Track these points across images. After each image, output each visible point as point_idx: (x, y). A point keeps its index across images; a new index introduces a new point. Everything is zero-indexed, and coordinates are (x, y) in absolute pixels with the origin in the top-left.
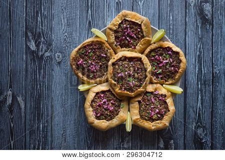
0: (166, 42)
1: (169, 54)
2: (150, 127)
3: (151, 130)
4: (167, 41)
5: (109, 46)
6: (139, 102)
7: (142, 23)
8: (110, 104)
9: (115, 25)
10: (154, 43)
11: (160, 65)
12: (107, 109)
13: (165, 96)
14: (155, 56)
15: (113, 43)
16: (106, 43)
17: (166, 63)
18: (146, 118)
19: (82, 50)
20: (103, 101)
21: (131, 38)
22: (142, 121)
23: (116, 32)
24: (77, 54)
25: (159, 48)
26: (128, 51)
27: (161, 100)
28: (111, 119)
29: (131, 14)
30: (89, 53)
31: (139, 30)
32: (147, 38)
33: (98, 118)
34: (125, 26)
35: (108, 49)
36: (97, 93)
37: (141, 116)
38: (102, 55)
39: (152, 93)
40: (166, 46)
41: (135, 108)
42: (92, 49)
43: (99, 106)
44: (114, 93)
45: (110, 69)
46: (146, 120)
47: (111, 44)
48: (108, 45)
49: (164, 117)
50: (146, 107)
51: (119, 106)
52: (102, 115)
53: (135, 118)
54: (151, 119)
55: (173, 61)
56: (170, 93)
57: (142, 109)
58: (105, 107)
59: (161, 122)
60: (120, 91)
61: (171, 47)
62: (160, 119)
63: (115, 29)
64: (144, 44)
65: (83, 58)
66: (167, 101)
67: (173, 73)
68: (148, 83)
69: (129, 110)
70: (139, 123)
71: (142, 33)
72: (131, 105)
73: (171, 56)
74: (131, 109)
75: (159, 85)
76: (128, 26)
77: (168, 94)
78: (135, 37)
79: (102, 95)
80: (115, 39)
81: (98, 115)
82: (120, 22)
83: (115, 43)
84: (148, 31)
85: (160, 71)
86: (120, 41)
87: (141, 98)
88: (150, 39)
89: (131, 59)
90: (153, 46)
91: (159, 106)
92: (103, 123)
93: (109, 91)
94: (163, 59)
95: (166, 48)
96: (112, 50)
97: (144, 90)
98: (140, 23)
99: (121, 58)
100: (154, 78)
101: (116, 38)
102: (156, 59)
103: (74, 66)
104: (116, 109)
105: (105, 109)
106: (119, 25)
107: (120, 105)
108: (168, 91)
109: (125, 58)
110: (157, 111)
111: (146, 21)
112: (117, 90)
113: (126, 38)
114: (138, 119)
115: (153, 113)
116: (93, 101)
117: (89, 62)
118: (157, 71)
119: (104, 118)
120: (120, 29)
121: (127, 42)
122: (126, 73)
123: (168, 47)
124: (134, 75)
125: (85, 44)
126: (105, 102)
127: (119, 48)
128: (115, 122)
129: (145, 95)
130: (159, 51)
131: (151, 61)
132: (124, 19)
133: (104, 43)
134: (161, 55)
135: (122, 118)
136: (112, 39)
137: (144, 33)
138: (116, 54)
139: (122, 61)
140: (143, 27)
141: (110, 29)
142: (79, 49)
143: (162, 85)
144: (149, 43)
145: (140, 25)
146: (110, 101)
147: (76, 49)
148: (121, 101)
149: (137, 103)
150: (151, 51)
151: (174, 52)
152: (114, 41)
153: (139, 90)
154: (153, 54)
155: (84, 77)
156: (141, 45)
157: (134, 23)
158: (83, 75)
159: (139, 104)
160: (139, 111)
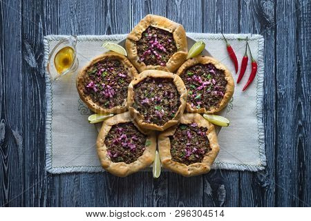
0: (206, 57)
1: (211, 73)
2: (185, 172)
3: (187, 175)
4: (208, 55)
5: (129, 63)
6: (171, 138)
7: (173, 31)
8: (131, 141)
9: (137, 35)
10: (191, 59)
11: (199, 88)
12: (127, 148)
13: (206, 129)
14: (192, 75)
15: (135, 58)
16: (126, 59)
17: (207, 85)
18: (180, 159)
19: (92, 68)
20: (122, 137)
21: (160, 51)
22: (174, 163)
23: (138, 43)
24: (85, 74)
25: (197, 65)
26: (156, 69)
27: (200, 135)
28: (133, 160)
29: (158, 20)
30: (102, 72)
31: (170, 41)
32: (181, 52)
33: (114, 160)
34: (150, 35)
35: (129, 66)
36: (114, 127)
37: (173, 157)
38: (121, 75)
39: (188, 125)
40: (207, 63)
41: (165, 146)
42: (106, 67)
43: (116, 143)
44: (137, 126)
45: (131, 93)
46: (180, 162)
47: (132, 60)
48: (128, 61)
49: (204, 158)
50: (180, 144)
51: (143, 144)
52: (119, 155)
53: (165, 159)
54: (187, 161)
55: (216, 83)
56: (212, 126)
57: (174, 147)
58: (125, 144)
59: (200, 165)
60: (144, 123)
61: (214, 63)
62: (199, 160)
63: (137, 39)
64: (178, 59)
65: (94, 80)
66: (209, 136)
67: (216, 99)
68: (182, 112)
69: (157, 149)
70: (170, 165)
71: (174, 44)
72: (160, 142)
73: (213, 76)
74: (159, 147)
75: (197, 115)
76: (155, 36)
77: (210, 127)
78: (165, 50)
79: (120, 129)
80: (138, 54)
81: (114, 156)
82: (144, 30)
83: (138, 58)
84: (183, 42)
85: (199, 96)
86: (145, 56)
87: (174, 132)
88: (186, 53)
89: (159, 80)
90: (189, 63)
91: (197, 143)
92: (121, 167)
93: (130, 123)
94: (203, 80)
95: (207, 65)
96: (133, 68)
97: (176, 121)
98: (170, 32)
99: (145, 79)
100: (191, 105)
101: (139, 51)
102: (194, 80)
103: (82, 91)
104: (140, 147)
105: (124, 147)
106: (143, 34)
107: (145, 142)
108: (210, 123)
109: (151, 79)
110: (195, 149)
111: (179, 29)
112: (141, 122)
113: (152, 52)
114: (169, 160)
115: (189, 152)
116: (108, 137)
117: (103, 84)
118: (195, 96)
119: (122, 159)
120: (144, 40)
121: (153, 57)
122: (153, 99)
123: (210, 64)
124: (163, 102)
125: (96, 60)
126: (123, 139)
127: (143, 65)
128: (138, 164)
129: (178, 128)
130: (198, 68)
131: (187, 82)
132: (150, 27)
133: (122, 59)
134: (201, 74)
135: (147, 160)
136: (134, 53)
137: (177, 45)
138: (139, 73)
139: (146, 82)
140: (176, 37)
141: (131, 40)
142: (89, 68)
143: (202, 114)
144: (183, 59)
145: (171, 35)
146: (131, 136)
148: (146, 137)
149: (168, 139)
150: (187, 69)
151: (218, 70)
152: (136, 55)
153: (170, 121)
154: (189, 73)
155: (95, 104)
156: (172, 62)
157: (163, 32)
158: (95, 102)
159: (171, 141)
160: (171, 150)
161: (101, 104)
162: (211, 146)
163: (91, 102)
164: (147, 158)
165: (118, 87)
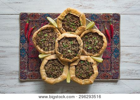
0: (95, 30)
2: (81, 83)
4: (96, 28)
7: (80, 16)
9: (62, 17)
10: (87, 30)
13: (93, 63)
15: (61, 28)
18: (79, 77)
19: (40, 32)
22: (76, 78)
23: (63, 21)
24: (37, 35)
28: (57, 77)
29: (73, 10)
32: (83, 26)
33: (48, 76)
35: (57, 32)
36: (49, 61)
37: (76, 76)
39: (84, 61)
40: (95, 32)
41: (72, 70)
42: (47, 32)
44: (60, 61)
45: (57, 45)
46: (79, 78)
47: (59, 29)
48: (57, 30)
49: (91, 77)
50: (80, 70)
51: (62, 69)
53: (72, 76)
55: (98, 42)
56: (95, 62)
57: (77, 71)
59: (88, 80)
61: (98, 32)
62: (88, 78)
63: (63, 19)
64: (81, 30)
66: (93, 67)
67: (98, 49)
70: (74, 79)
72: (71, 68)
75: (89, 56)
80: (62, 26)
82: (66, 15)
83: (62, 28)
84: (84, 22)
87: (77, 63)
88: (85, 27)
89: (70, 39)
90: (86, 32)
92: (51, 80)
93: (56, 59)
94: (93, 40)
96: (59, 33)
97: (78, 58)
98: (78, 16)
99: (63, 38)
103: (35, 43)
106: (66, 17)
108: (95, 60)
111: (83, 16)
112: (62, 58)
114: (74, 77)
116: (46, 65)
119: (52, 76)
120: (66, 20)
123: (96, 33)
125: (42, 29)
127: (64, 32)
128: (59, 79)
129: (80, 62)
130: (90, 34)
131: (85, 41)
133: (55, 29)
134: (91, 37)
135: (64, 77)
136: (61, 26)
137: (81, 23)
140: (81, 19)
141: (59, 19)
142: (39, 32)
143: (91, 56)
144: (84, 30)
145: (79, 18)
147: (37, 32)
148: (64, 66)
149: (74, 67)
150: (85, 35)
151: (100, 36)
152: (62, 27)
153: (75, 58)
154: (86, 37)
156: (78, 31)
157: (75, 16)
158: (41, 48)
159: (76, 68)
160: (75, 72)
161: (44, 49)
162: (94, 71)
163: (39, 48)
164: (64, 76)
165: (52, 41)
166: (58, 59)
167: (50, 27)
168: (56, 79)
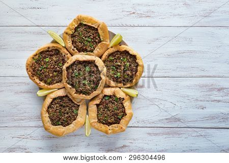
0: (123, 46)
2: (107, 130)
3: (108, 133)
5: (66, 51)
6: (98, 105)
7: (98, 27)
9: (71, 30)
10: (112, 47)
13: (123, 99)
14: (113, 60)
15: (70, 47)
16: (64, 48)
18: (104, 122)
19: (38, 56)
22: (99, 124)
23: (72, 36)
24: (32, 60)
25: (116, 52)
26: (86, 55)
28: (68, 124)
29: (86, 18)
32: (104, 42)
33: (54, 124)
35: (65, 53)
36: (54, 99)
37: (99, 120)
39: (110, 97)
40: (123, 50)
41: (93, 112)
42: (48, 55)
45: (65, 73)
46: (103, 124)
47: (68, 49)
49: (121, 121)
50: (104, 110)
52: (58, 121)
53: (92, 121)
55: (131, 65)
56: (128, 97)
57: (100, 112)
59: (118, 126)
61: (128, 50)
62: (117, 122)
63: (72, 33)
64: (102, 48)
66: (125, 105)
67: (130, 77)
69: (87, 113)
71: (99, 37)
72: (90, 109)
74: (89, 112)
75: (118, 89)
77: (126, 97)
79: (59, 101)
80: (72, 44)
82: (76, 26)
83: (73, 48)
84: (105, 35)
85: (118, 75)
87: (99, 101)
88: (108, 43)
90: (111, 51)
92: (59, 129)
93: (66, 96)
94: (121, 63)
96: (69, 55)
98: (96, 27)
99: (74, 62)
101: (73, 42)
106: (76, 29)
108: (127, 94)
109: (79, 62)
111: (102, 25)
112: (73, 94)
114: (95, 122)
116: (49, 107)
119: (60, 123)
120: (76, 34)
123: (125, 51)
127: (76, 52)
128: (72, 127)
129: (103, 98)
130: (117, 54)
132: (80, 23)
133: (60, 49)
134: (119, 58)
136: (69, 44)
137: (101, 37)
139: (76, 64)
140: (100, 31)
141: (67, 33)
142: (35, 55)
143: (120, 88)
144: (106, 48)
145: (97, 29)
149: (96, 106)
150: (109, 55)
151: (131, 55)
152: (71, 45)
153: (95, 92)
154: (111, 58)
155: (41, 83)
156: (98, 50)
157: (90, 27)
158: (41, 81)
159: (98, 108)
160: (97, 115)
161: (45, 82)
162: (126, 111)
163: (38, 81)
164: (79, 122)
165: (58, 69)
166: (69, 95)
167: (53, 47)
168: (67, 127)
